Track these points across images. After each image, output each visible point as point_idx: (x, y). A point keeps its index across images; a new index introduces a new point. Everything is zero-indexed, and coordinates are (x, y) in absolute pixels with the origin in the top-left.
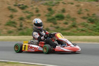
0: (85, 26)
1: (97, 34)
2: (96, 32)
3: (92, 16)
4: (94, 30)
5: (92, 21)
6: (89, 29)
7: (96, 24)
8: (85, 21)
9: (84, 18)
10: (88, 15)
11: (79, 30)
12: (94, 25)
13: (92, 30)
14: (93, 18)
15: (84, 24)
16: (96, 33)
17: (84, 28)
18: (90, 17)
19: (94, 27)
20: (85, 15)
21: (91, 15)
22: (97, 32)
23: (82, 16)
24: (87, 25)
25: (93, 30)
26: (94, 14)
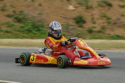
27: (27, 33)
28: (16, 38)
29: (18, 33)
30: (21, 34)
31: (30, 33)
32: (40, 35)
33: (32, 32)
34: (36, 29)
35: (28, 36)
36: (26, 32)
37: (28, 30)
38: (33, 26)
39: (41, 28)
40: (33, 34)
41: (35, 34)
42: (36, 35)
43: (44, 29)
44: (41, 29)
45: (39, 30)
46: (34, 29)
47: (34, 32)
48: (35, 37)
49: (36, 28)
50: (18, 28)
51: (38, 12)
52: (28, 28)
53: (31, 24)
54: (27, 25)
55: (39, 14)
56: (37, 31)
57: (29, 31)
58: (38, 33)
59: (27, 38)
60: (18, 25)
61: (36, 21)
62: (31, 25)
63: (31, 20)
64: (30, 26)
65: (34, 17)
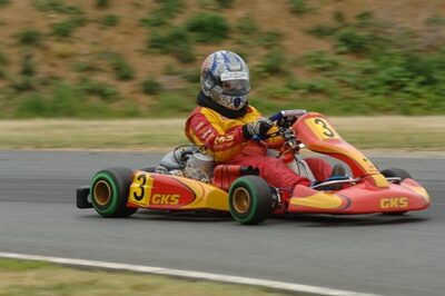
0: (324, 69)
1: (379, 105)
2: (375, 94)
3: (357, 22)
4: (364, 86)
5: (356, 48)
6: (343, 82)
7: (376, 60)
8: (324, 46)
9: (320, 32)
10: (339, 16)
11: (296, 89)
12: (367, 64)
13: (357, 88)
14: (363, 34)
15: (319, 62)
16: (378, 100)
17: (319, 81)
18: (347, 25)
19: (368, 72)
20: (327, 20)
21: (351, 19)
22: (378, 97)
23: (309, 22)
24: (335, 64)
25: (364, 89)
26: (367, 15)
27: (386, 94)
30: (365, 97)
31: (396, 94)
32: (436, 101)
33: (407, 89)
34: (421, 78)
35: (390, 105)
36: (384, 89)
37: (389, 83)
38: (409, 67)
40: (408, 95)
44: (439, 77)
45: (430, 82)
46: (412, 77)
47: (412, 87)
48: (416, 109)
49: (420, 72)
50: (352, 76)
51: (424, 16)
52: (390, 74)
53: (400, 60)
54: (387, 64)
55: (430, 22)
56: (423, 84)
57: (394, 86)
58: (429, 91)
59: (387, 111)
60: (352, 65)
61: (418, 47)
62: (401, 65)
63: (400, 47)
64: (398, 69)
65: (413, 34)
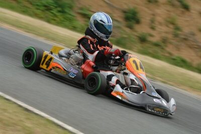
28: (24, 12)
29: (29, 6)
39: (67, 10)
41: (55, 16)
42: (55, 18)
43: (72, 13)
